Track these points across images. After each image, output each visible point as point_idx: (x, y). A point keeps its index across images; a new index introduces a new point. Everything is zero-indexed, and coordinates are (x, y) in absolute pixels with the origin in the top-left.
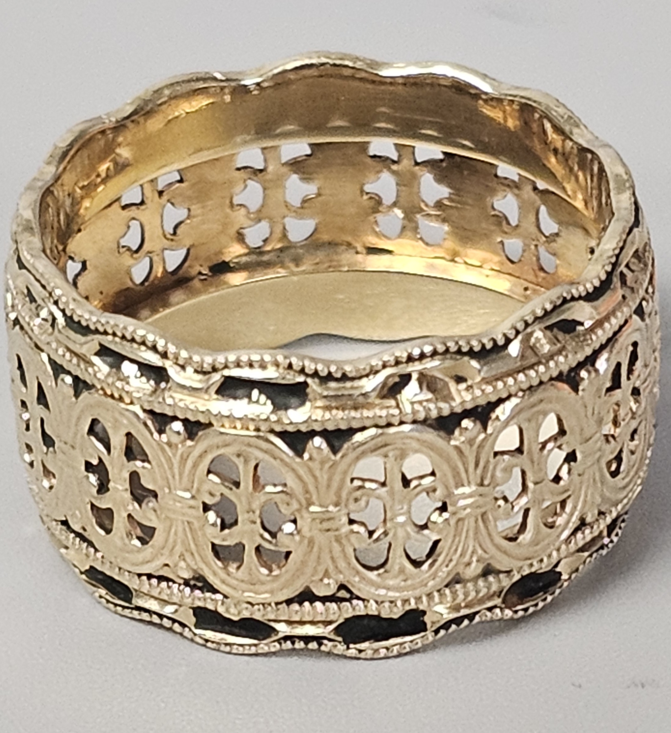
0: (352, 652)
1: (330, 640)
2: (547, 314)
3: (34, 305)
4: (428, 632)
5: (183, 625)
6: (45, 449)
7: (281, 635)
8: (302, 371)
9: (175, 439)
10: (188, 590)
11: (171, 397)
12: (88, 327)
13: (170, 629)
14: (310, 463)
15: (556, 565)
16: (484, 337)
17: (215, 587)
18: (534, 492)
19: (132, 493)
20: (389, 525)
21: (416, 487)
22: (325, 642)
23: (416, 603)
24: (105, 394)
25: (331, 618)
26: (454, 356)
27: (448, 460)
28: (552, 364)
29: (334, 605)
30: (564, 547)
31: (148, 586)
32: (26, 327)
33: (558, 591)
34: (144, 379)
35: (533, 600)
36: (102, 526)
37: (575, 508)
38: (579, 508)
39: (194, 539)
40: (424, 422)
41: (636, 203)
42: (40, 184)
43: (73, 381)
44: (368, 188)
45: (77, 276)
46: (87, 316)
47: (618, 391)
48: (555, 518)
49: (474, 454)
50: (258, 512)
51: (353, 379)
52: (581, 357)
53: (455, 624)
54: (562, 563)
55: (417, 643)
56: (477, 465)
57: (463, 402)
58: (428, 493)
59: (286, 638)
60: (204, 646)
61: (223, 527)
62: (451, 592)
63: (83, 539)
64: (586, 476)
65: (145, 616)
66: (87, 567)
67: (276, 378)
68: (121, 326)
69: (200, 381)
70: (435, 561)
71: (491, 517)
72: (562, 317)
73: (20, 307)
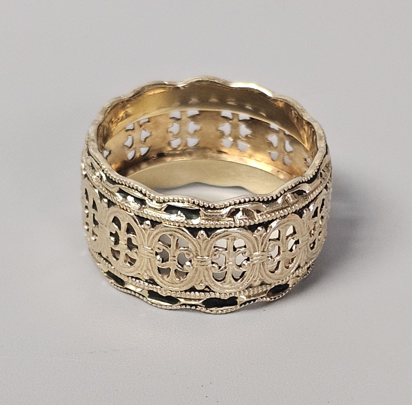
0: (208, 311)
1: (200, 306)
2: (293, 188)
3: (93, 170)
4: (238, 305)
5: (143, 296)
6: (94, 226)
7: (182, 303)
8: (198, 205)
9: (147, 227)
10: (147, 284)
11: (146, 211)
12: (115, 181)
13: (138, 297)
14: (199, 240)
15: (288, 282)
16: (269, 195)
17: (158, 283)
18: (282, 255)
19: (128, 246)
20: (227, 265)
21: (238, 251)
22: (198, 307)
23: (234, 294)
24: (120, 208)
25: (202, 298)
26: (257, 203)
27: (251, 242)
28: (293, 207)
29: (203, 293)
30: (291, 276)
31: (131, 281)
32: (90, 178)
33: (287, 292)
34: (136, 203)
35: (277, 295)
36: (115, 257)
37: (297, 261)
38: (298, 261)
39: (151, 265)
40: (244, 227)
41: (326, 145)
42: (97, 122)
43: (108, 201)
44: (220, 128)
45: (107, 156)
46: (115, 177)
47: (316, 217)
48: (289, 265)
49: (262, 240)
50: (177, 257)
51: (218, 209)
52: (304, 205)
53: (248, 303)
54: (290, 281)
55: (233, 309)
56: (262, 244)
57: (259, 220)
58: (242, 254)
59: (183, 304)
60: (151, 305)
61: (163, 262)
62: (248, 291)
63: (107, 261)
64: (302, 249)
65: (129, 292)
66: (107, 271)
67: (188, 207)
68: (129, 182)
69: (158, 206)
70: (243, 279)
71: (265, 263)
72: (299, 189)
73: (88, 170)
